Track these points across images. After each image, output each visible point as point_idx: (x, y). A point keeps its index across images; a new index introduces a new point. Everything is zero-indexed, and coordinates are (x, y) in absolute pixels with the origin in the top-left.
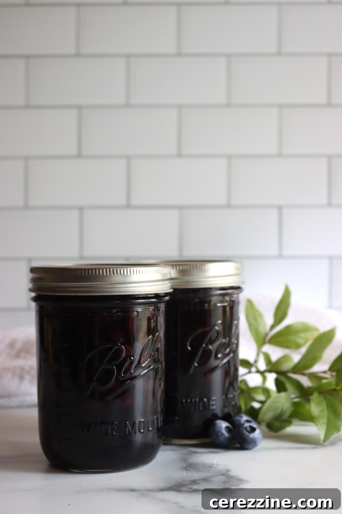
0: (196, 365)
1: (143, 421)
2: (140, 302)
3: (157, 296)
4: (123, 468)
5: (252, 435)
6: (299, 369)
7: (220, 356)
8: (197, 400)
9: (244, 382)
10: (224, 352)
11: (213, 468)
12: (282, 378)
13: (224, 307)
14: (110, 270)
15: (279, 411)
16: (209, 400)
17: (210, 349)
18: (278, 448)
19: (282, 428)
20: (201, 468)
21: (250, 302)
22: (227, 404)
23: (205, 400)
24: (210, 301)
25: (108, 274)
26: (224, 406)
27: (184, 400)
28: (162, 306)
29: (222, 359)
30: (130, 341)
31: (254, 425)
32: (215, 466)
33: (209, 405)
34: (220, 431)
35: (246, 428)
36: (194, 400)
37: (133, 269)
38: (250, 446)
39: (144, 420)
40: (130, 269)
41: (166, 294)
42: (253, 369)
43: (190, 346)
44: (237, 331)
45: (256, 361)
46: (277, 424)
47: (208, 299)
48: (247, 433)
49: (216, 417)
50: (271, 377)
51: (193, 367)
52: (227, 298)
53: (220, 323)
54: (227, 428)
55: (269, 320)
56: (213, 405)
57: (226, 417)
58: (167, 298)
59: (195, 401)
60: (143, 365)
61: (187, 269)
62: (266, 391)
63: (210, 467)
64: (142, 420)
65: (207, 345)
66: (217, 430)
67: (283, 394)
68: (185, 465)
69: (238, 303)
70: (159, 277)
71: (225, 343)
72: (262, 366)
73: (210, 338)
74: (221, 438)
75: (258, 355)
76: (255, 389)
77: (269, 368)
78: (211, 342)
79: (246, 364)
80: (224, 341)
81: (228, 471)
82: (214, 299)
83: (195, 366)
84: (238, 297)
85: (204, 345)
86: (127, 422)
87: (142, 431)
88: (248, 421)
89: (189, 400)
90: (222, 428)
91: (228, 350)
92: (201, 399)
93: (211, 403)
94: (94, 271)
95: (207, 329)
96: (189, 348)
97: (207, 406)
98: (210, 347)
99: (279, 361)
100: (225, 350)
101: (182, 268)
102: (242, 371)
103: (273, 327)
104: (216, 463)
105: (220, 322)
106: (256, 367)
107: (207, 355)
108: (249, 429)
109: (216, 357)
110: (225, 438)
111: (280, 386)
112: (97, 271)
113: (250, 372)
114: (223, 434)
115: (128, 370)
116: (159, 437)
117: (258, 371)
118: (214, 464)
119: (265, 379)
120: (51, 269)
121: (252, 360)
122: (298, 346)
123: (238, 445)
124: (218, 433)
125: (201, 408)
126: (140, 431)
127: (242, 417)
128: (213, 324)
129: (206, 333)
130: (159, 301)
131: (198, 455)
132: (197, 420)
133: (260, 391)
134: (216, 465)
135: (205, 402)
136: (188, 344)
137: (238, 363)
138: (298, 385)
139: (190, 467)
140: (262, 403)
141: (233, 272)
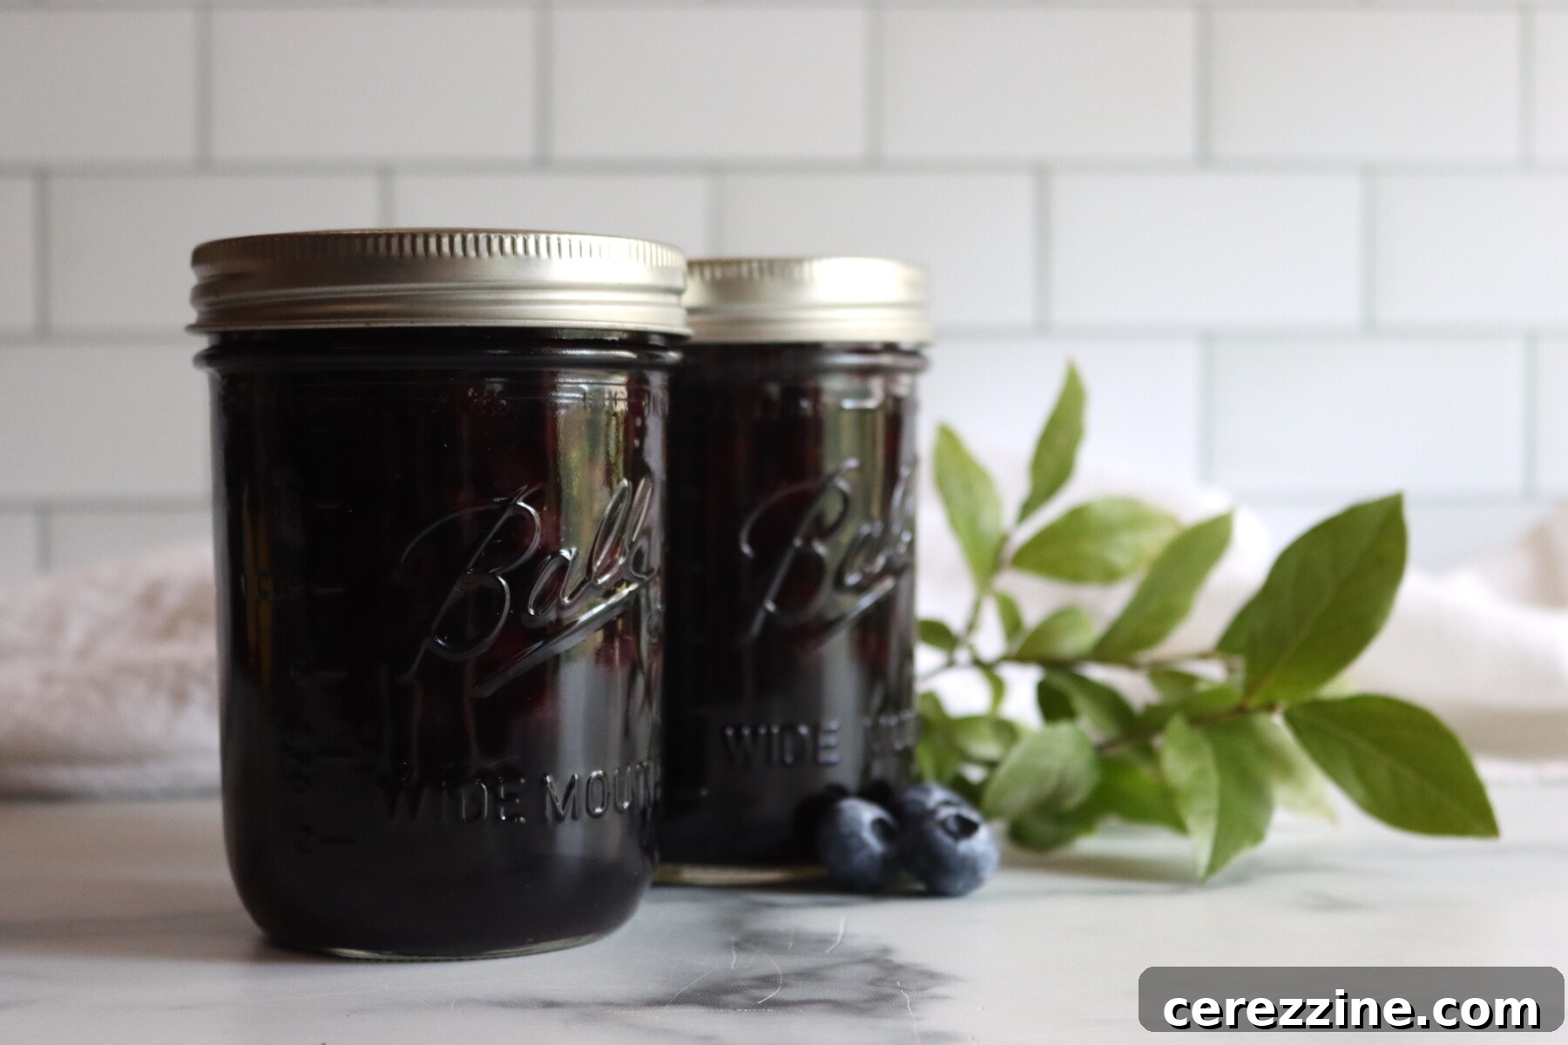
0: (770, 606)
1: (599, 778)
2: (583, 355)
3: (637, 340)
4: (531, 940)
5: (965, 846)
6: (1113, 648)
7: (852, 579)
8: (775, 730)
9: (933, 699)
10: (868, 569)
11: (834, 946)
12: (1060, 682)
13: (862, 413)
14: (477, 240)
15: (1051, 783)
16: (816, 729)
17: (818, 558)
18: (1053, 893)
19: (1061, 840)
20: (791, 944)
21: (948, 438)
22: (877, 747)
23: (804, 730)
24: (816, 394)
25: (472, 253)
26: (869, 756)
27: (730, 732)
28: (657, 381)
29: (861, 589)
30: (549, 492)
31: (973, 815)
32: (839, 939)
33: (816, 748)
34: (855, 835)
35: (943, 824)
36: (763, 731)
37: (559, 239)
38: (959, 885)
39: (600, 772)
40: (548, 239)
41: (673, 340)
42: (962, 655)
43: (751, 543)
44: (909, 502)
45: (972, 626)
46: (1042, 828)
47: (811, 384)
48: (947, 840)
49: (841, 792)
50: (1023, 684)
51: (759, 619)
52: (876, 385)
53: (850, 470)
54: (879, 824)
55: (1012, 484)
56: (829, 748)
57: (874, 792)
58: (673, 356)
59: (769, 733)
60: (600, 581)
61: (740, 278)
62: (1007, 731)
63: (823, 941)
64: (594, 774)
65: (808, 541)
66: (845, 830)
67: (1064, 729)
68: (734, 939)
69: (914, 406)
70: (645, 277)
71: (868, 537)
72: (990, 641)
73: (819, 519)
74: (859, 859)
75: (977, 608)
76: (969, 722)
77: (1016, 647)
78: (825, 531)
79: (939, 634)
80: (866, 529)
81: (886, 950)
82: (834, 385)
83: (767, 612)
84: (913, 387)
85: (798, 543)
86: (545, 776)
87: (598, 810)
88: (947, 803)
89: (746, 732)
90: (860, 823)
91: (880, 561)
92: (789, 728)
93: (826, 740)
94: (420, 242)
95: (809, 485)
96: (746, 549)
97: (808, 754)
98: (821, 549)
99: (1046, 630)
100: (870, 559)
101: (713, 273)
102: (926, 658)
103: (1028, 508)
104: (841, 932)
105: (852, 463)
106: (971, 648)
107: (808, 574)
108: (953, 826)
109: (839, 583)
110: (871, 857)
111: (1053, 704)
112: (433, 242)
113: (951, 664)
114: (863, 845)
115: (550, 595)
116: (647, 851)
117: (978, 663)
118: (836, 935)
119: (999, 689)
120: (277, 239)
121: (956, 622)
122: (1110, 576)
123: (920, 887)
124: (847, 841)
125: (789, 759)
126: (589, 811)
127: (927, 792)
128: (829, 467)
129: (806, 500)
130: (646, 361)
131: (779, 912)
132: (775, 804)
133: (985, 730)
134: (843, 936)
135: (800, 739)
136: (744, 535)
137: (915, 632)
138: (1112, 702)
139: (750, 941)
140: (991, 765)
141: (899, 293)
